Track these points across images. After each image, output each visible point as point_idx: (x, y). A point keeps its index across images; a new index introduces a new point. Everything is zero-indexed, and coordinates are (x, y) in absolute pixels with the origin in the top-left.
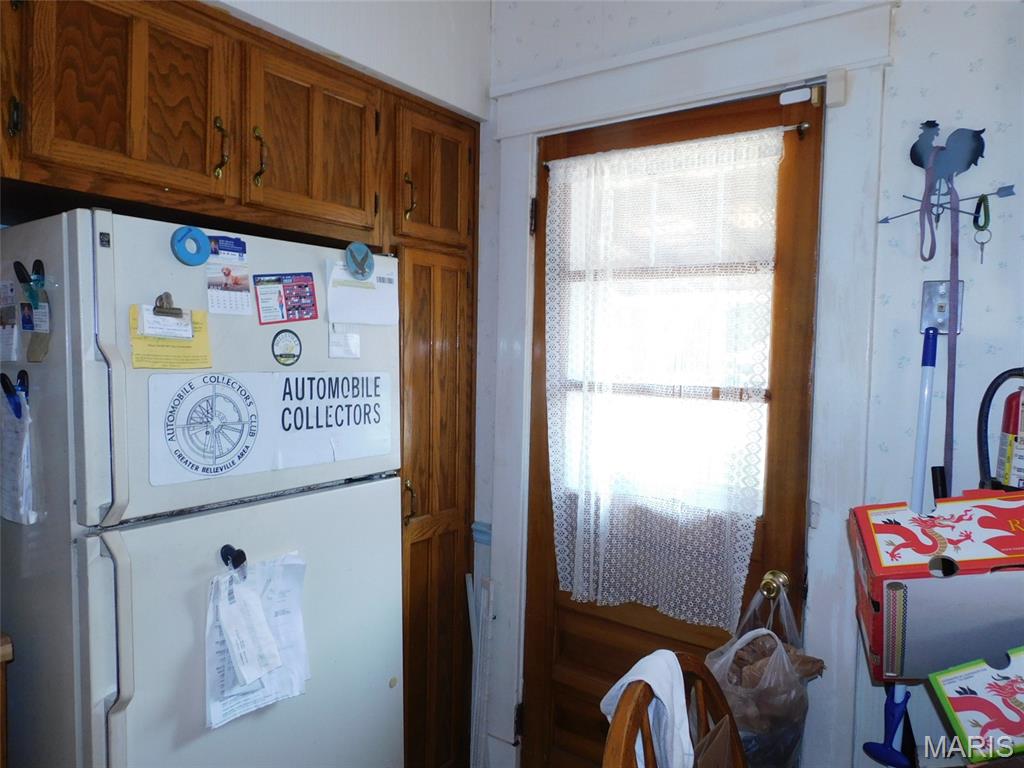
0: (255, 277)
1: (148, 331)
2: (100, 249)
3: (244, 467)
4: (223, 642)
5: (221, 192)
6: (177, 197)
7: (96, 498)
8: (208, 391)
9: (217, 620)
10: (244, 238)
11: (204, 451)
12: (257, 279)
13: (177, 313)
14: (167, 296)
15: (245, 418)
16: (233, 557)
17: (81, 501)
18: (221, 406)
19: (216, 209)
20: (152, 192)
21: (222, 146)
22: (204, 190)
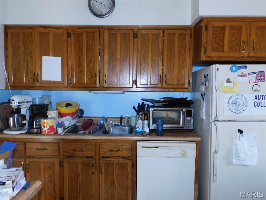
0: (249, 73)
1: (224, 86)
2: (217, 71)
3: (244, 113)
4: (237, 148)
5: (244, 55)
6: (233, 58)
7: (214, 115)
8: (237, 97)
9: (236, 143)
10: (246, 65)
11: (235, 109)
12: (249, 74)
13: (230, 82)
14: (229, 79)
15: (245, 103)
16: (240, 131)
17: (212, 116)
18: (239, 100)
19: (242, 59)
20: (228, 58)
21: (244, 46)
22: (240, 56)
